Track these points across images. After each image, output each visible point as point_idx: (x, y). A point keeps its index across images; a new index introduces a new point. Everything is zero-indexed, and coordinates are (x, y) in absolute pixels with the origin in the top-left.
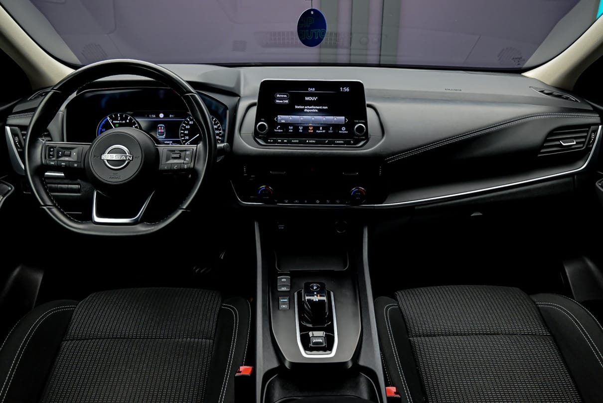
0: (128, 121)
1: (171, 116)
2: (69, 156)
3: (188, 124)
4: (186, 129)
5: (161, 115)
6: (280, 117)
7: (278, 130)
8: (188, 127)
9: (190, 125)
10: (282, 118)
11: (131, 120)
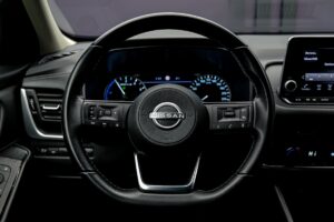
1: (176, 78)
2: (110, 115)
6: (307, 75)
7: (306, 88)
10: (310, 77)
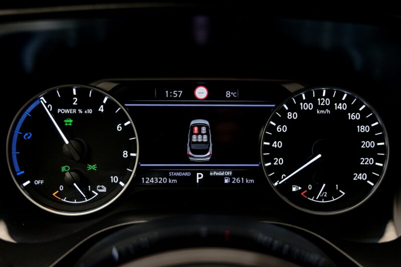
0: (101, 109)
1: (228, 94)
3: (282, 121)
4: (277, 136)
5: (201, 93)
8: (282, 129)
9: (290, 123)
11: (110, 106)
